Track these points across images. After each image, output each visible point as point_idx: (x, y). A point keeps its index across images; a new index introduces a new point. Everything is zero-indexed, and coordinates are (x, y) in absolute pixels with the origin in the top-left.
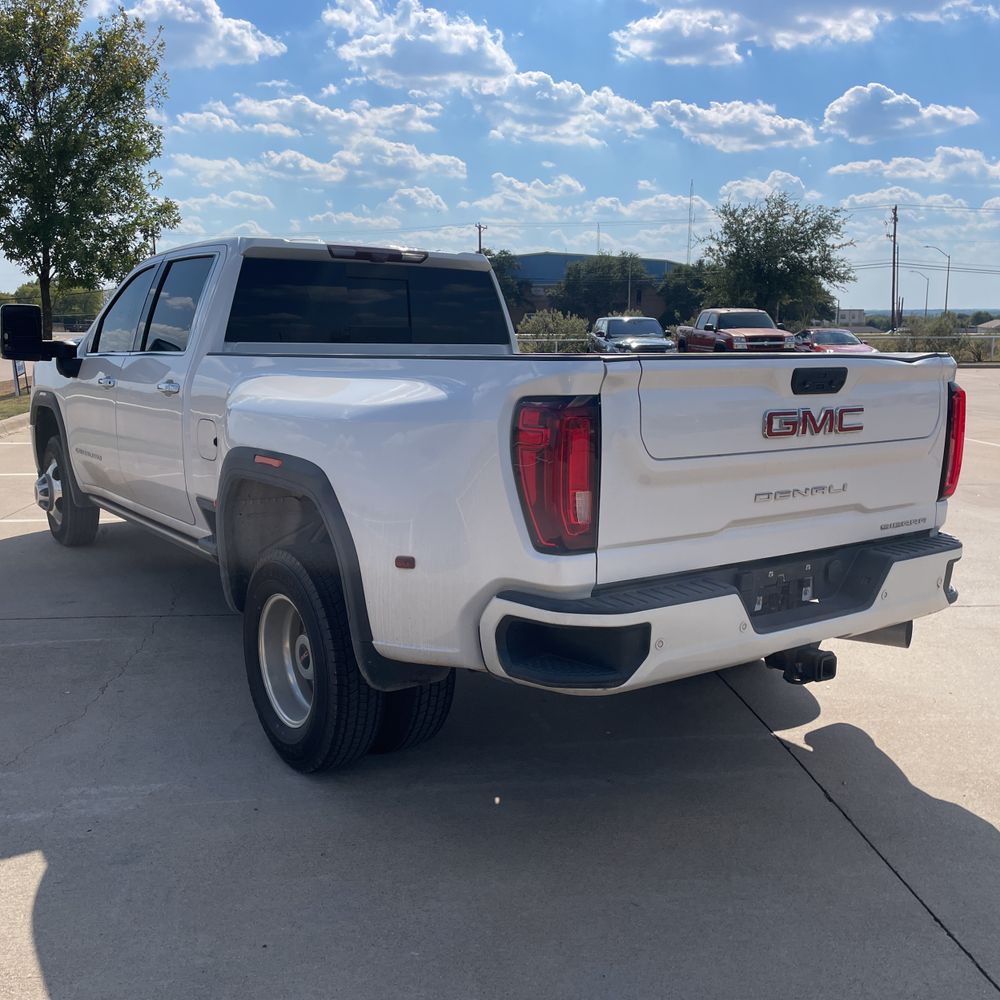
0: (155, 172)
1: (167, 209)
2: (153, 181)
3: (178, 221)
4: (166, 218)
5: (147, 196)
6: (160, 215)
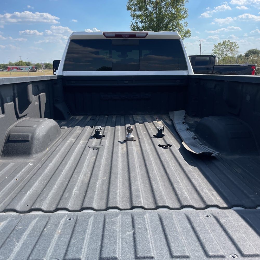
0: (186, 22)
1: (188, 32)
2: (185, 24)
3: (190, 36)
4: (187, 35)
5: (183, 29)
6: (186, 34)
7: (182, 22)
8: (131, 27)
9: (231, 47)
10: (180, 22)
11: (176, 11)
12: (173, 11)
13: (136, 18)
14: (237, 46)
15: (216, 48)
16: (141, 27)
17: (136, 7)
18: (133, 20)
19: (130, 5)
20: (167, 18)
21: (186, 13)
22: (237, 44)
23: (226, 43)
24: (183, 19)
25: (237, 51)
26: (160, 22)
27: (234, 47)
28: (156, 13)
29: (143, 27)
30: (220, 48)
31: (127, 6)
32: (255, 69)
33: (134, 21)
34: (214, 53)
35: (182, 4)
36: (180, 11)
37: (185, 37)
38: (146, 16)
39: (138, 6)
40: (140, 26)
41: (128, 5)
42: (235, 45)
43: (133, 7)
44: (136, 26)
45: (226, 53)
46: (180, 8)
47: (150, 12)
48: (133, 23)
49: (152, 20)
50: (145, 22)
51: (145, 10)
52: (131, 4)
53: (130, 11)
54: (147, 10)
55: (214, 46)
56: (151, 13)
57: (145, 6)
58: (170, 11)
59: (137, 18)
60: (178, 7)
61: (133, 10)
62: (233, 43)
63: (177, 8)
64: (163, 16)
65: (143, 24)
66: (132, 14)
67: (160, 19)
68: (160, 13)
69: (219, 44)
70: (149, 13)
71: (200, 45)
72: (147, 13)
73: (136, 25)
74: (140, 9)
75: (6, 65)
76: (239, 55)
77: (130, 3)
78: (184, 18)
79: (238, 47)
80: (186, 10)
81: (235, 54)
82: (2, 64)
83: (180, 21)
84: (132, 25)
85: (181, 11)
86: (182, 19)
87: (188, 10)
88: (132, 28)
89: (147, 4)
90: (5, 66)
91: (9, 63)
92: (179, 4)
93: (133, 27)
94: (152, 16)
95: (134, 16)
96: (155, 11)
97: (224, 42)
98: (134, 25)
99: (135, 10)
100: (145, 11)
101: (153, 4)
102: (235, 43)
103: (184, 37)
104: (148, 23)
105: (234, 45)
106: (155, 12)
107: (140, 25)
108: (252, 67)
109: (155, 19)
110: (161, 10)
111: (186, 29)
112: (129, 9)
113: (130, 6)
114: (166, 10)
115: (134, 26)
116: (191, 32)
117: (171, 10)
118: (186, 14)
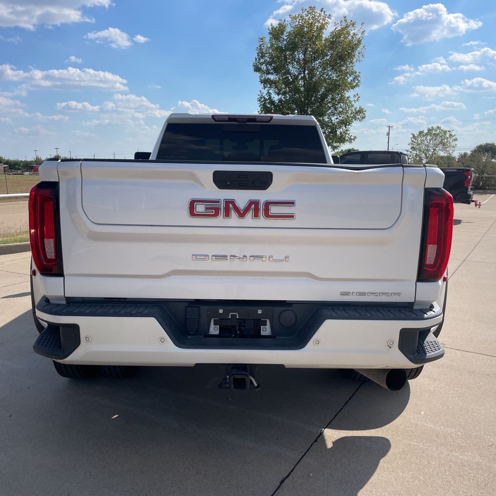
1: (361, 111)
2: (356, 99)
4: (359, 117)
5: (353, 106)
6: (356, 115)
7: (349, 94)
8: (259, 101)
9: (442, 139)
10: (347, 94)
11: (339, 76)
12: (334, 75)
13: (269, 86)
14: (454, 138)
15: (414, 140)
16: (277, 102)
17: (269, 68)
18: (264, 89)
19: (260, 64)
20: (323, 87)
21: (358, 80)
22: (453, 134)
23: (434, 132)
24: (351, 90)
25: (454, 147)
26: (310, 93)
27: (449, 140)
28: (304, 78)
29: (280, 101)
30: (424, 141)
31: (254, 65)
32: (469, 177)
33: (265, 92)
34: (411, 148)
35: (350, 64)
36: (346, 76)
37: (355, 120)
38: (287, 83)
39: (273, 65)
40: (274, 99)
41: (256, 64)
42: (451, 135)
43: (264, 67)
44: (269, 99)
45: (434, 150)
46: (346, 70)
47: (293, 76)
48: (264, 95)
49: (297, 90)
50: (284, 93)
51: (286, 72)
52: (261, 61)
53: (258, 74)
54: (288, 72)
55: (412, 136)
56: (296, 77)
57: (285, 67)
58: (329, 76)
59: (271, 86)
60: (344, 68)
61: (263, 72)
62: (446, 131)
63: (342, 71)
64: (315, 83)
65: (280, 96)
66: (262, 79)
67: (311, 88)
68: (311, 78)
69: (421, 133)
70: (291, 78)
71: (388, 134)
72: (288, 77)
73: (267, 98)
74: (276, 70)
75: (31, 162)
76: (463, 154)
77: (259, 59)
78: (353, 88)
79: (456, 140)
80: (357, 74)
81: (451, 152)
82: (21, 161)
83: (345, 92)
84: (261, 98)
85: (348, 76)
86: (349, 89)
87: (360, 74)
88: (262, 102)
89: (289, 62)
90: (27, 165)
91: (35, 159)
92: (344, 64)
93: (264, 101)
94: (298, 84)
95: (265, 82)
96: (302, 75)
97: (429, 130)
98: (265, 98)
99: (268, 73)
100: (284, 74)
101: (300, 63)
102: (449, 131)
103: (352, 119)
104: (289, 95)
105: (448, 135)
106: (301, 77)
107: (276, 98)
108: (465, 173)
109: (302, 89)
110: (312, 74)
111: (357, 105)
112: (257, 69)
113: (259, 66)
114: (322, 74)
115: (266, 100)
116: (365, 111)
117: (330, 73)
118: (357, 82)
